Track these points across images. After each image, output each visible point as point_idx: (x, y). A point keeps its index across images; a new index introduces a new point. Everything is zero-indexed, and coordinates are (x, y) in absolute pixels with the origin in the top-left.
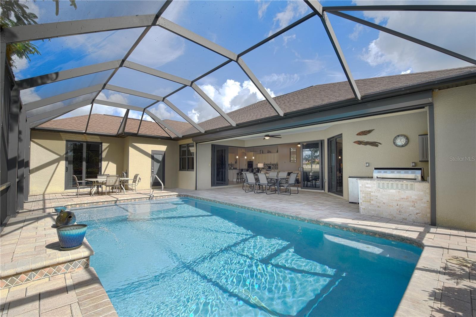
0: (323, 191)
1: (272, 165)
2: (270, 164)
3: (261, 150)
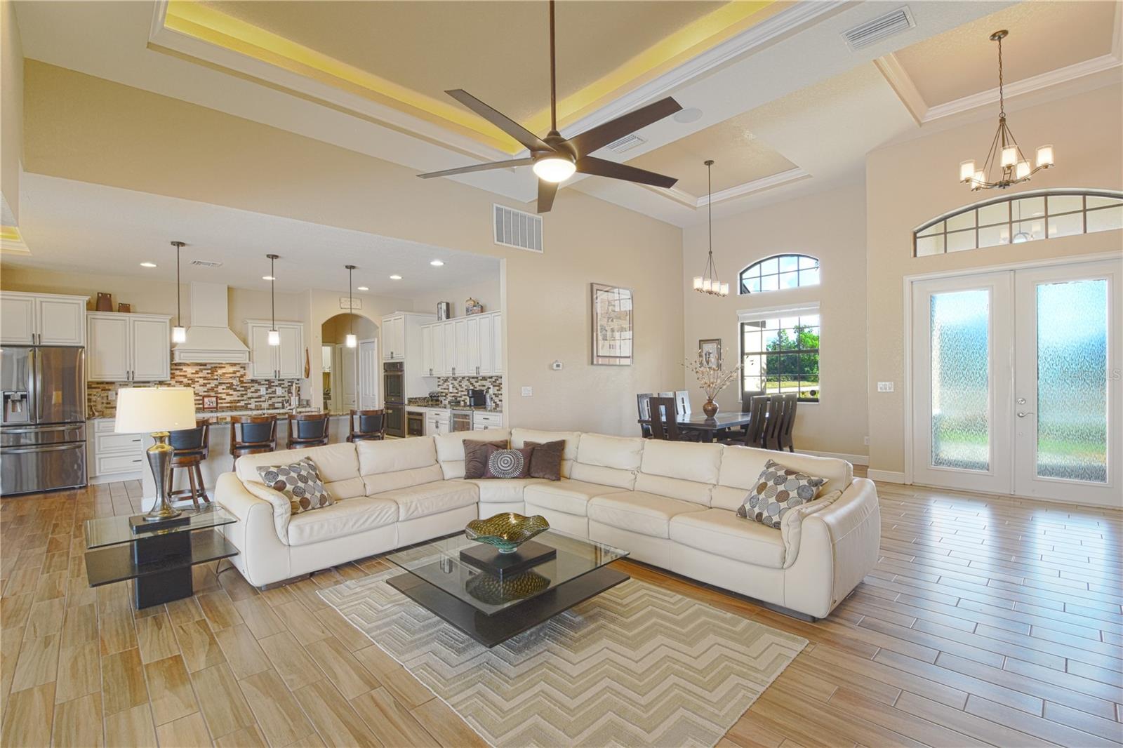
2: (484, 379)
3: (440, 303)
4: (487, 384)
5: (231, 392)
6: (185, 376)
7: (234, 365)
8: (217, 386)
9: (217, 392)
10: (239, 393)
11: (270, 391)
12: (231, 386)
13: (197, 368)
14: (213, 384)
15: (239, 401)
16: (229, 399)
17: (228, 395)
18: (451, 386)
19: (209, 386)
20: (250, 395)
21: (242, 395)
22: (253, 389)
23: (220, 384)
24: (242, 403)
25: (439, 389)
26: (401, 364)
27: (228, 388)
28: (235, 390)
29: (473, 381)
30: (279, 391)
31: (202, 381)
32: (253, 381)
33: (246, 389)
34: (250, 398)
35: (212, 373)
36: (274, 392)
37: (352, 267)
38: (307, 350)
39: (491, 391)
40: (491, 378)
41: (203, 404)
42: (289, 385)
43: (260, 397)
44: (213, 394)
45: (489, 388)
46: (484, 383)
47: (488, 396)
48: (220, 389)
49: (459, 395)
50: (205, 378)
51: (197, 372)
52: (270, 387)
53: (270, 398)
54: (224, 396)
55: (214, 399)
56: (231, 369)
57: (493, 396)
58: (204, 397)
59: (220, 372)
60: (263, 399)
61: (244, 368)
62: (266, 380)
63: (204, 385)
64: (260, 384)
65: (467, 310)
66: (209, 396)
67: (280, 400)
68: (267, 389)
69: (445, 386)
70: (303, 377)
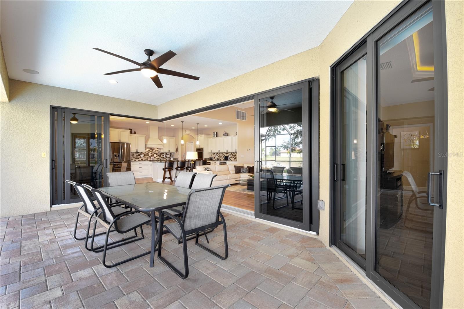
0: (315, 233)
1: (231, 154)
2: (227, 153)
3: (215, 132)
4: (228, 154)
5: (157, 156)
6: (147, 151)
7: (158, 148)
8: (154, 154)
9: (154, 156)
10: (159, 156)
11: (166, 156)
12: (157, 154)
13: (150, 149)
14: (153, 153)
15: (159, 158)
16: (157, 158)
17: (156, 156)
18: (216, 155)
19: (152, 154)
20: (161, 157)
21: (160, 157)
22: (162, 155)
23: (155, 153)
24: (160, 159)
25: (212, 156)
26: (202, 149)
27: (156, 155)
28: (158, 155)
29: (223, 154)
30: (168, 156)
31: (151, 153)
32: (162, 153)
33: (161, 155)
34: (161, 158)
35: (153, 151)
36: (167, 156)
37: (198, 124)
38: (177, 145)
39: (230, 157)
40: (230, 153)
41: (151, 159)
42: (171, 154)
43: (164, 157)
44: (153, 156)
45: (229, 156)
46: (227, 154)
47: (229, 158)
48: (155, 155)
49: (219, 158)
50: (151, 152)
51: (149, 150)
52: (166, 155)
53: (166, 158)
54: (155, 157)
55: (153, 158)
56: (157, 150)
57: (230, 158)
58: (151, 157)
59: (155, 150)
60: (164, 158)
61: (160, 149)
62: (165, 153)
63: (151, 154)
64: (164, 154)
65: (223, 135)
66: (152, 157)
67: (168, 158)
68: (165, 155)
69: (214, 155)
70: (175, 152)
